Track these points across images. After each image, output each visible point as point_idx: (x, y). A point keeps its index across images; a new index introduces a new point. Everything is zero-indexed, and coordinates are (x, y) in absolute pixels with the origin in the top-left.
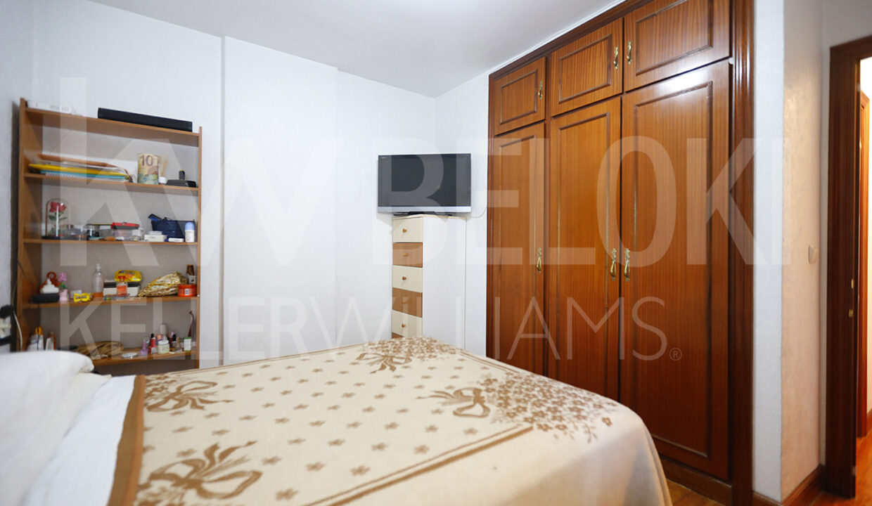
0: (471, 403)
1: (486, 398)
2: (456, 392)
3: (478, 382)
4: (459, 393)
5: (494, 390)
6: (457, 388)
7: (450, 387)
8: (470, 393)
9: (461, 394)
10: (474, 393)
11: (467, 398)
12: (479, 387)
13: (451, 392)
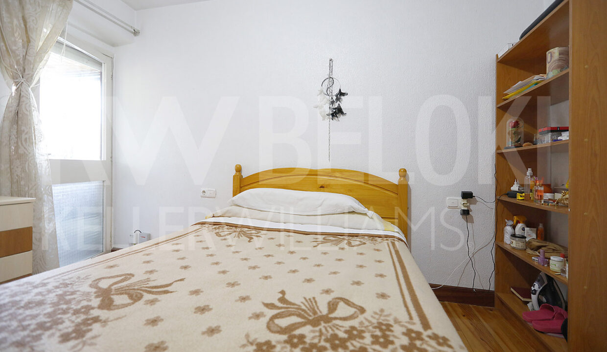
0: (113, 287)
1: (93, 297)
2: (140, 297)
3: (105, 322)
4: (135, 297)
5: (76, 312)
6: (140, 304)
7: (152, 302)
8: (119, 300)
9: (131, 296)
10: (112, 301)
11: (120, 292)
12: (103, 314)
13: (147, 297)
